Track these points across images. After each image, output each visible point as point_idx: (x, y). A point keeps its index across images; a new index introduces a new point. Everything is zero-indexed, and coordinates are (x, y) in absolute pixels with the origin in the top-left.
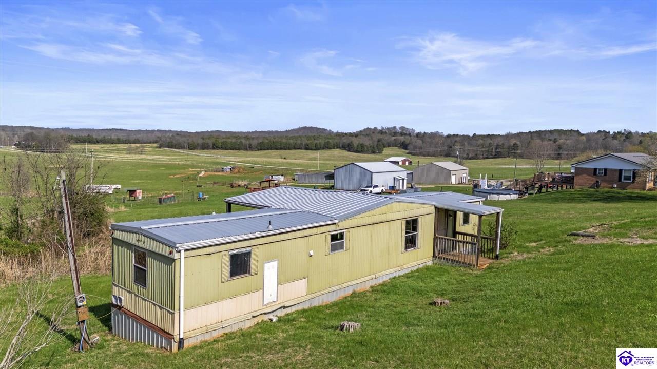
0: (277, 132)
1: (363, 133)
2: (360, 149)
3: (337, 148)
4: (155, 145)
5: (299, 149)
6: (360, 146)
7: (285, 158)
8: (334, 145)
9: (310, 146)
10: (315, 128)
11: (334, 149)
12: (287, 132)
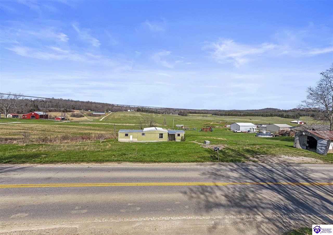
0: (256, 110)
1: (292, 111)
2: (287, 117)
3: (276, 116)
4: (211, 114)
5: (259, 116)
6: (287, 116)
7: (251, 119)
8: (275, 115)
9: (264, 115)
10: (272, 108)
11: (275, 116)
12: (260, 110)
